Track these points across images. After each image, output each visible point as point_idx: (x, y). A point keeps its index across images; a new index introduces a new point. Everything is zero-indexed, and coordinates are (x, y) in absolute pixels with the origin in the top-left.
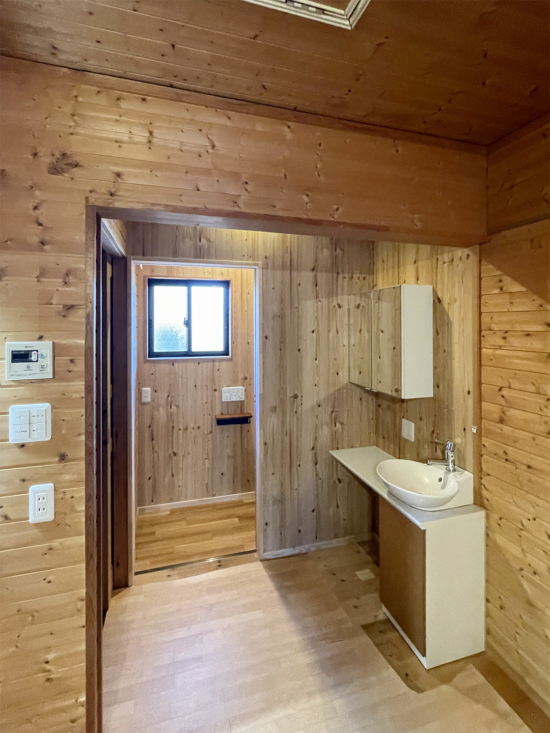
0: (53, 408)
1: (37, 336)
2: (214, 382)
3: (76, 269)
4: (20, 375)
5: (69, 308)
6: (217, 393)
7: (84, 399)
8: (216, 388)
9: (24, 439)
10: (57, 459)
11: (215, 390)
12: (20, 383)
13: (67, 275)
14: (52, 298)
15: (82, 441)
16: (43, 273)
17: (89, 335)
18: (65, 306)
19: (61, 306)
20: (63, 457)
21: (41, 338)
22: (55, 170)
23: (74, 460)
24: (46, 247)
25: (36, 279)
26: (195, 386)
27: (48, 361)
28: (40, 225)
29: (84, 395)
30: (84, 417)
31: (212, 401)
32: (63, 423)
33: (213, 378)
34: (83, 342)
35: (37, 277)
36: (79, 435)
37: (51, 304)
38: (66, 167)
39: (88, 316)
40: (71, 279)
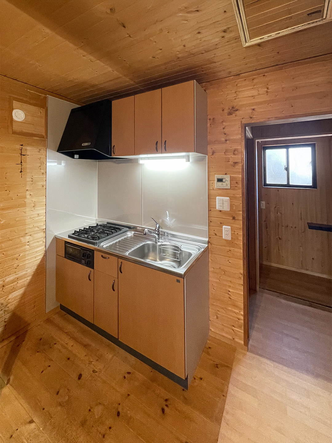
0: (230, 199)
1: (225, 174)
3: (238, 149)
4: (220, 187)
5: (236, 163)
7: (241, 198)
9: (221, 209)
10: (232, 218)
12: (220, 189)
13: (235, 151)
14: (229, 160)
15: (241, 214)
16: (226, 151)
17: (243, 173)
18: (234, 163)
19: (232, 163)
20: (234, 218)
21: (226, 174)
22: (230, 114)
23: (238, 220)
24: (228, 142)
25: (224, 154)
27: (228, 183)
28: (225, 134)
29: (241, 196)
30: (241, 204)
32: (234, 205)
34: (241, 176)
35: (224, 153)
36: (240, 211)
37: (229, 162)
38: (234, 112)
39: (243, 166)
40: (236, 152)
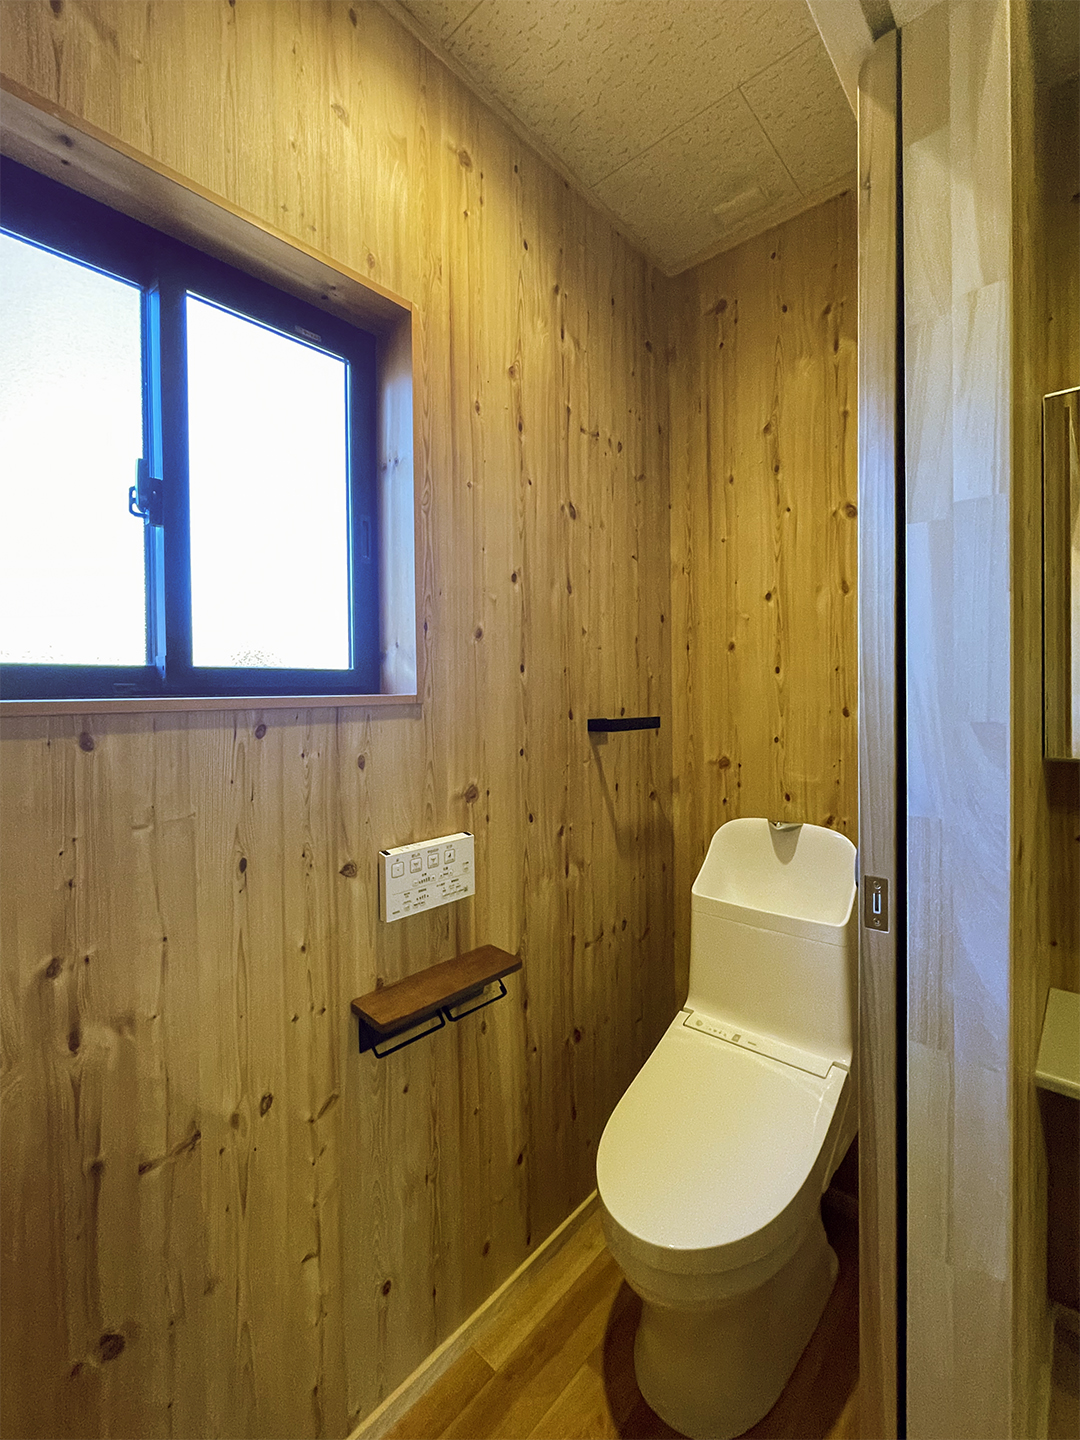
2: (341, 828)
6: (356, 885)
8: (354, 856)
11: (349, 870)
26: (243, 865)
31: (333, 932)
33: (339, 806)
